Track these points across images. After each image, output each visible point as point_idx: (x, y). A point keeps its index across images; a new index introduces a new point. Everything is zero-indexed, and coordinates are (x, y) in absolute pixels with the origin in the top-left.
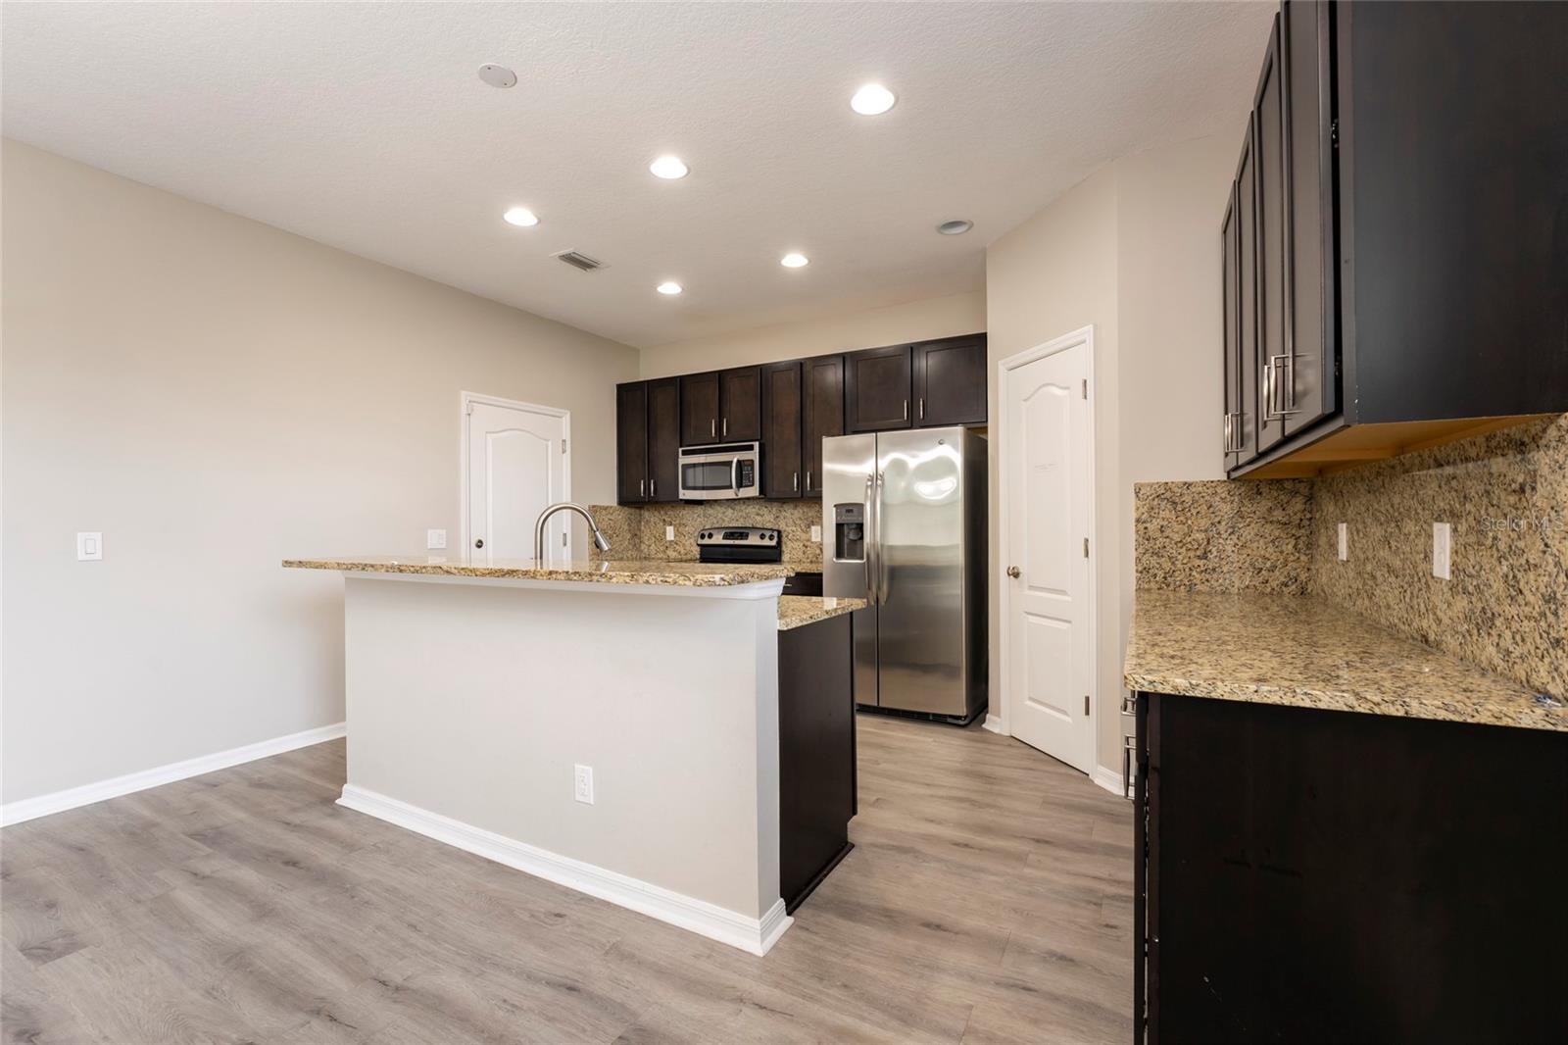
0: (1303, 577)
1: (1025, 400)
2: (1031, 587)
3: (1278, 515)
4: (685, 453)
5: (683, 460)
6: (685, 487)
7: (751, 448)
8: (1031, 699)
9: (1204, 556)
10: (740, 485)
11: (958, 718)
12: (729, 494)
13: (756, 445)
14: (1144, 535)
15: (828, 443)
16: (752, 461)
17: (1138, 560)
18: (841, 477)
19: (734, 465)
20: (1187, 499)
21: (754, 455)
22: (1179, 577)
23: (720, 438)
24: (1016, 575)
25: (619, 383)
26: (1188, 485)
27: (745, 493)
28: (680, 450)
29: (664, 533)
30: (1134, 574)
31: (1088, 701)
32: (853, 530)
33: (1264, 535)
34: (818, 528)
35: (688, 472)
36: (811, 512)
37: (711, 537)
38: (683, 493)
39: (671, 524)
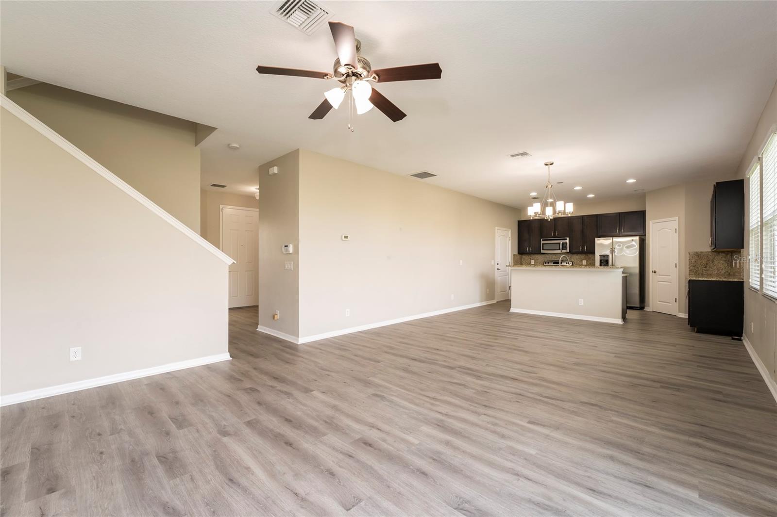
0: (729, 271)
1: (659, 231)
2: (660, 275)
3: (724, 259)
4: (543, 240)
5: (542, 242)
6: (543, 249)
7: (566, 239)
8: (659, 301)
9: (706, 267)
10: (562, 249)
11: (637, 307)
12: (559, 251)
13: (568, 238)
14: (691, 263)
15: (596, 239)
16: (567, 243)
17: (689, 268)
18: (601, 245)
19: (561, 244)
20: (702, 255)
21: (568, 241)
22: (700, 271)
23: (555, 236)
24: (655, 272)
25: (519, 220)
26: (702, 252)
27: (564, 251)
28: (541, 239)
29: (531, 262)
30: (688, 271)
31: (676, 299)
32: (605, 262)
33: (720, 263)
34: (585, 261)
35: (544, 245)
36: (583, 256)
37: (548, 263)
38: (542, 251)
39: (533, 259)
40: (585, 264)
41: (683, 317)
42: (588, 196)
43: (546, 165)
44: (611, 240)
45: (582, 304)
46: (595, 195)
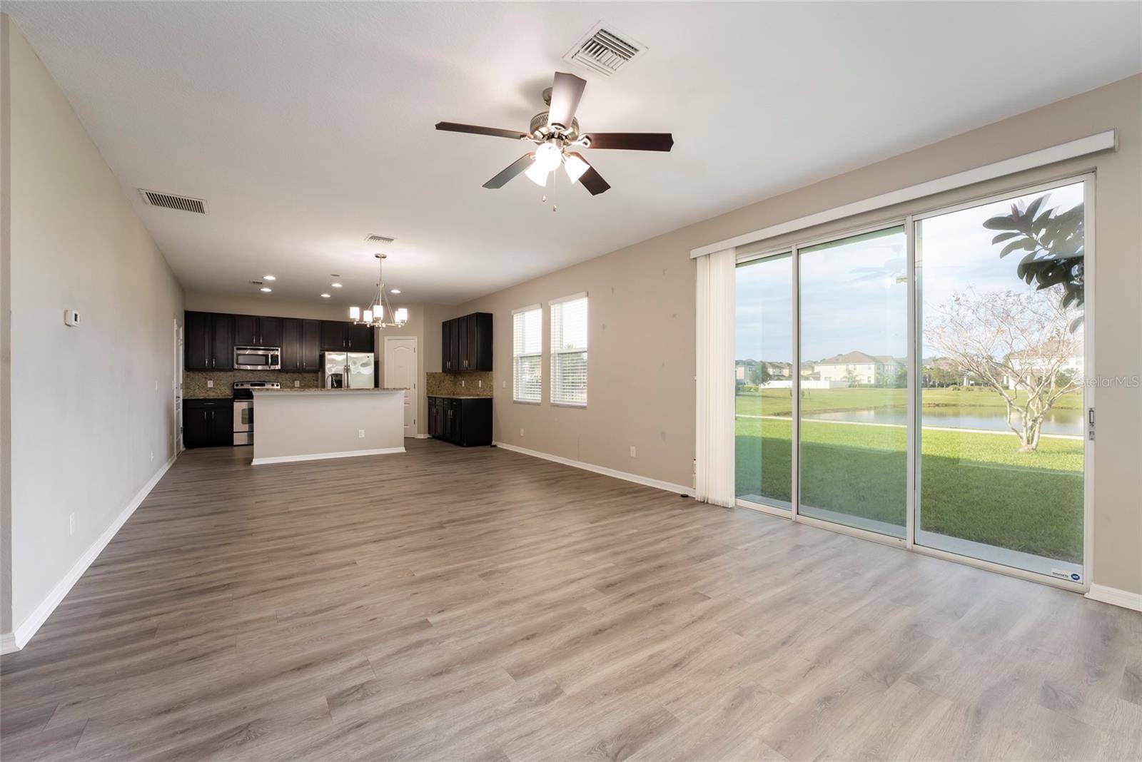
3: (450, 379)
4: (237, 349)
5: (237, 352)
6: (237, 364)
9: (439, 387)
10: (272, 364)
13: (279, 349)
14: (428, 383)
15: (326, 353)
16: (278, 356)
17: (427, 388)
18: (333, 361)
19: (270, 357)
20: (436, 376)
21: (279, 353)
22: (435, 390)
23: (260, 345)
25: (185, 311)
26: (436, 373)
27: (273, 367)
28: (235, 348)
29: (206, 384)
30: (426, 391)
31: (415, 421)
32: (338, 382)
33: (448, 382)
34: (298, 382)
35: (239, 357)
36: (295, 376)
37: (242, 385)
38: (236, 366)
39: (211, 380)
40: (298, 386)
41: (422, 437)
42: (322, 295)
43: (377, 257)
44: (345, 356)
45: (363, 436)
46: (332, 296)
